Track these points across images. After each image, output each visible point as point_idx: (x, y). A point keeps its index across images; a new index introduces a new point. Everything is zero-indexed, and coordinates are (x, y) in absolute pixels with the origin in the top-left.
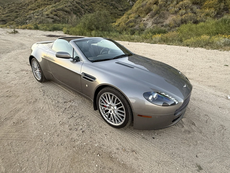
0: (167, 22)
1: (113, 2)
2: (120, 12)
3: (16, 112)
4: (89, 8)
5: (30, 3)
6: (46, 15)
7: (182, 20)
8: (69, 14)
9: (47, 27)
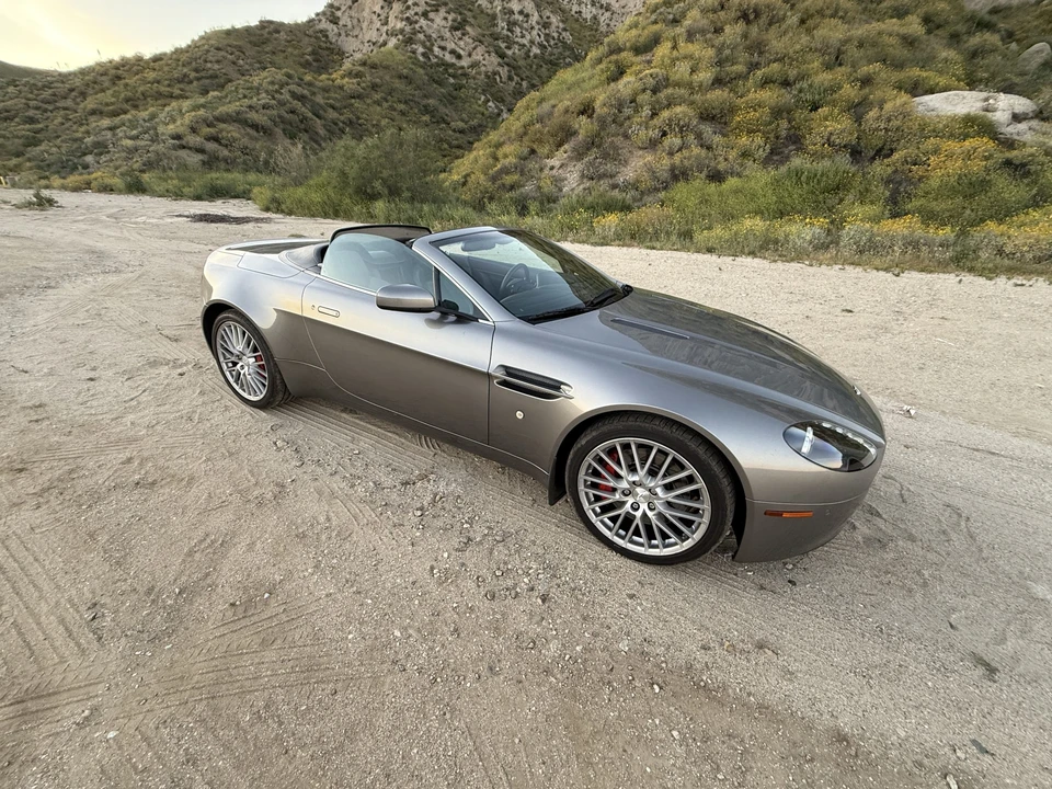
0: (628, 173)
1: (431, 101)
2: (458, 135)
3: (214, 553)
4: (342, 118)
5: (93, 88)
6: (173, 138)
7: (673, 169)
8: (266, 139)
9: (182, 184)
